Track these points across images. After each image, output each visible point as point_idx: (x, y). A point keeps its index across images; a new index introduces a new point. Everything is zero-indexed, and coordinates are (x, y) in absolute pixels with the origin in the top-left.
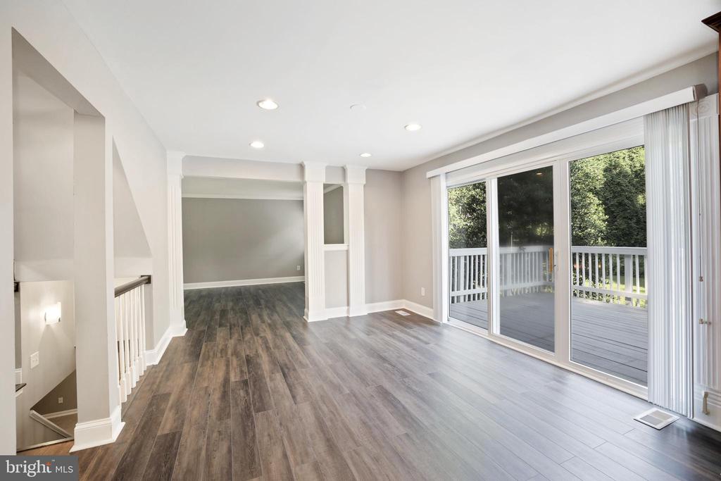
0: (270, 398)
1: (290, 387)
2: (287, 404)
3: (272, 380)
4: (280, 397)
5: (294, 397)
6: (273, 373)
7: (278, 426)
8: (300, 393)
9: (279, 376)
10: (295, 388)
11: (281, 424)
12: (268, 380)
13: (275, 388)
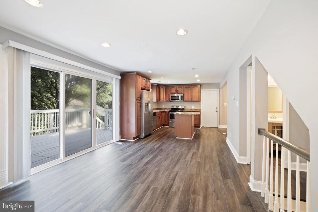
0: (186, 178)
1: (174, 179)
2: (181, 173)
3: (179, 188)
4: (182, 176)
5: (177, 174)
6: (176, 192)
7: (189, 168)
8: (172, 175)
9: (174, 189)
10: (172, 178)
11: (187, 168)
12: (181, 189)
13: (181, 182)
